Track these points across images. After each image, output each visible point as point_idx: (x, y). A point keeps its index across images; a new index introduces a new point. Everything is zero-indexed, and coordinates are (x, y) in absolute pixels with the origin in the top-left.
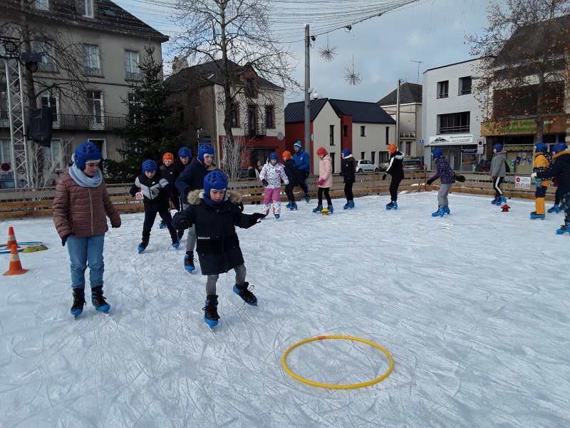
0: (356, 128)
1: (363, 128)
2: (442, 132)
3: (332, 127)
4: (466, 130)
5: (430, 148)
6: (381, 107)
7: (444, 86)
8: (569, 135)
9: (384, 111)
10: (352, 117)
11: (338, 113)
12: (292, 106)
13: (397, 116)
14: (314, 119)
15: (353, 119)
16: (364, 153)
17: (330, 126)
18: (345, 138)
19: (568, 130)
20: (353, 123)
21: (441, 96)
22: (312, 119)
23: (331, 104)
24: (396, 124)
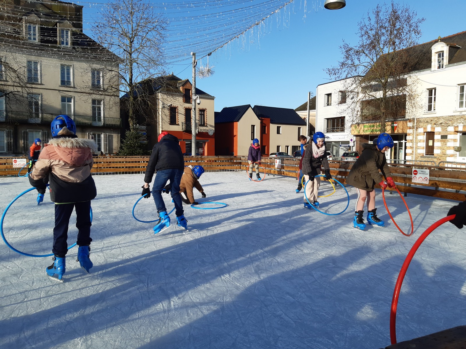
1: (278, 128)
6: (297, 112)
7: (330, 97)
8: (409, 135)
9: (298, 115)
10: (269, 119)
11: (258, 116)
12: (225, 110)
13: (307, 119)
14: (238, 121)
15: (271, 121)
16: (279, 146)
17: (252, 125)
18: (264, 135)
19: (409, 131)
20: (270, 124)
21: (328, 105)
22: (237, 120)
23: (253, 109)
24: (306, 125)
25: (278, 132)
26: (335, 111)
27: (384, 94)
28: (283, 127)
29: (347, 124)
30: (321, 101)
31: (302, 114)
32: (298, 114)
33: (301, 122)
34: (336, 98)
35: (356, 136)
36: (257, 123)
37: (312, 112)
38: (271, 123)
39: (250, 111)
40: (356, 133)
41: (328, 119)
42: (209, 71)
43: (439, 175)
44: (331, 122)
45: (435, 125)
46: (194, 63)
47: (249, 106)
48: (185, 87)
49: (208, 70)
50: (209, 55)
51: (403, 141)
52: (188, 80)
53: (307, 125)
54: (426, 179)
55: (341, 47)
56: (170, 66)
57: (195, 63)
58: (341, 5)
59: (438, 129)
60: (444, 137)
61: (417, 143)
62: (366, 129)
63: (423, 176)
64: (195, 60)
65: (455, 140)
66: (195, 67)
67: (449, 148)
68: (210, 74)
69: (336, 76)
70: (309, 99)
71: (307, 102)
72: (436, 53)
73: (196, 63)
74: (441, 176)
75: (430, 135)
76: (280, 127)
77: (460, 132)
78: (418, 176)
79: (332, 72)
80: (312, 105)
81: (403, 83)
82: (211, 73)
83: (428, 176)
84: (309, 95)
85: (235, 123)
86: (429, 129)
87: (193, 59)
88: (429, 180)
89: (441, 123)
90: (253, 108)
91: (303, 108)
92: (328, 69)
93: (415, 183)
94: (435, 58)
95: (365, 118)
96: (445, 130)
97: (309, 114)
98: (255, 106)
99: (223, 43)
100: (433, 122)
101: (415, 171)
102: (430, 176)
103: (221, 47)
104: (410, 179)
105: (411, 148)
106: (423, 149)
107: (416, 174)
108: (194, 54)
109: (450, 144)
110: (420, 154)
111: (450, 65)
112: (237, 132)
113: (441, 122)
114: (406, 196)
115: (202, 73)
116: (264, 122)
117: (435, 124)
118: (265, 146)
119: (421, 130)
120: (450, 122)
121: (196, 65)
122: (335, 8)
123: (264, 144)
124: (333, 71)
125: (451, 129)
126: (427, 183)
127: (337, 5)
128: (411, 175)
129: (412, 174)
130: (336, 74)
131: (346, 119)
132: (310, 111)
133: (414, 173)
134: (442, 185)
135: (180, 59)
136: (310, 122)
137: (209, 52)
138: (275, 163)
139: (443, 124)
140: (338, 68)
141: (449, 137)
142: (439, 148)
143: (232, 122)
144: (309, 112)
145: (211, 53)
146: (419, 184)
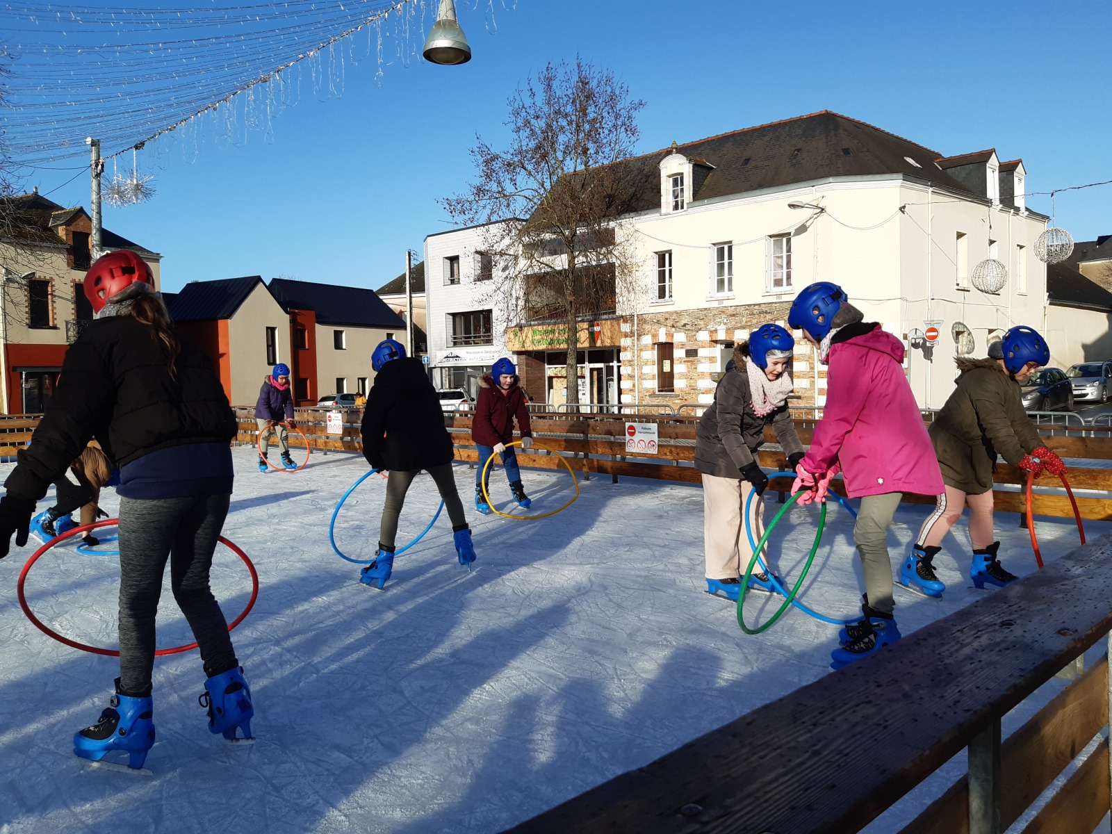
0: (323, 334)
1: (338, 335)
2: (455, 344)
3: (271, 331)
4: (489, 341)
5: (439, 369)
6: (381, 297)
7: (455, 265)
8: (625, 349)
9: (385, 305)
10: (313, 313)
11: (284, 306)
12: (192, 288)
13: (408, 314)
14: (229, 316)
15: (317, 317)
16: (343, 379)
17: (267, 328)
18: (301, 352)
19: (625, 342)
20: (316, 325)
21: (453, 282)
22: (225, 315)
23: (270, 288)
24: (406, 329)
25: (338, 345)
26: (469, 297)
27: (571, 261)
28: (348, 334)
29: (498, 327)
30: (435, 274)
31: (395, 302)
32: (385, 301)
33: (394, 321)
34: (469, 267)
35: (519, 353)
36: (281, 321)
37: (418, 298)
38: (318, 323)
39: (260, 292)
40: (517, 347)
41: (454, 315)
42: (137, 188)
43: (676, 434)
44: (461, 323)
45: (673, 329)
46: (97, 166)
47: (258, 280)
48: (72, 228)
49: (137, 185)
50: (137, 147)
51: (615, 364)
52: (81, 211)
53: (409, 328)
54: (652, 443)
55: (472, 152)
56: (24, 171)
57: (100, 167)
58: (460, 56)
59: (679, 337)
60: (692, 353)
61: (640, 368)
62: (536, 339)
63: (647, 438)
64: (99, 159)
65: (712, 360)
66: (98, 175)
67: (702, 375)
68: (140, 196)
69: (466, 217)
70: (408, 267)
71: (405, 274)
72: (669, 176)
73: (103, 166)
74: (679, 436)
75: (665, 350)
76: (342, 332)
77: (721, 342)
78: (637, 437)
79: (457, 206)
80: (417, 280)
81: (607, 239)
82: (146, 195)
83: (655, 437)
84: (407, 257)
85: (221, 323)
86: (663, 338)
87: (93, 156)
88: (659, 446)
89: (685, 325)
90: (267, 285)
91: (396, 287)
92: (447, 199)
93: (632, 454)
94: (666, 186)
95: (535, 314)
96: (692, 338)
97: (411, 303)
98: (274, 280)
99: (173, 119)
100: (670, 323)
101: (631, 427)
102: (659, 437)
103: (170, 130)
104: (622, 445)
105: (631, 377)
106: (654, 378)
107: (632, 434)
108: (93, 144)
109: (704, 367)
110: (647, 390)
111: (697, 203)
112: (227, 344)
113: (683, 322)
114: (617, 482)
115: (121, 194)
116: (299, 319)
117: (673, 326)
118: (307, 379)
119: (647, 340)
120: (702, 322)
121: (102, 170)
122: (447, 62)
123: (302, 375)
124: (459, 206)
125: (703, 336)
126: (654, 451)
127: (452, 55)
128: (623, 437)
129: (625, 435)
130: (466, 212)
131: (495, 314)
132: (413, 295)
133: (628, 432)
134: (682, 455)
135: (51, 153)
136: (414, 321)
137: (137, 140)
138: (325, 422)
139: (688, 327)
140: (469, 200)
141: (701, 352)
142: (682, 376)
143: (216, 320)
144: (411, 297)
145: (143, 144)
146: (639, 454)
